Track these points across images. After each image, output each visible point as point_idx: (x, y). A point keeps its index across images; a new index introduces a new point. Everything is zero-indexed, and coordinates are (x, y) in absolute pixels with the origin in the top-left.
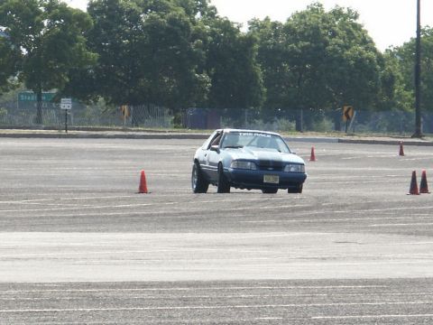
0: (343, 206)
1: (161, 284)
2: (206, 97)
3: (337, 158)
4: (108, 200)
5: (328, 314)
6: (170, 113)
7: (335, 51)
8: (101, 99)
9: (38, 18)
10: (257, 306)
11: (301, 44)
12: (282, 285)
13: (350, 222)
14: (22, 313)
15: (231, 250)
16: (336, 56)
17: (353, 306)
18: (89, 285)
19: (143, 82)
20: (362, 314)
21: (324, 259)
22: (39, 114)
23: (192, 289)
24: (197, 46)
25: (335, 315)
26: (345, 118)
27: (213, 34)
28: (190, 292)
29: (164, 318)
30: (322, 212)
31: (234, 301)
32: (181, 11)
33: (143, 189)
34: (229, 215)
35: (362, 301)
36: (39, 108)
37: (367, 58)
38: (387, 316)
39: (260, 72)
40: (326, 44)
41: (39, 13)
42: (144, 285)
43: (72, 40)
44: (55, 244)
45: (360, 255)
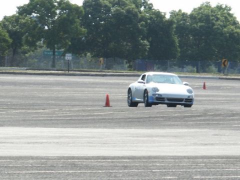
0: (219, 115)
1: (114, 158)
2: (147, 54)
3: (218, 88)
4: (89, 111)
5: (203, 175)
6: (126, 63)
7: (218, 28)
8: (89, 54)
9: (53, 9)
10: (164, 171)
11: (199, 24)
12: (181, 159)
13: (223, 124)
14: (34, 173)
15: (155, 139)
16: (219, 31)
17: (218, 171)
18: (73, 158)
19: (112, 45)
20: (222, 175)
21: (206, 144)
22: (54, 62)
23: (130, 160)
24: (142, 26)
25: (207, 175)
26: (223, 66)
27: (151, 19)
28: (129, 162)
29: (112, 177)
30: (207, 118)
31: (152, 168)
32: (133, 6)
33: (107, 104)
34: (156, 119)
35: (223, 168)
36: (54, 59)
37: (236, 33)
38: (236, 177)
39: (176, 40)
40: (214, 25)
41: (54, 6)
42: (104, 158)
43: (72, 22)
44: (57, 135)
45: (226, 142)
